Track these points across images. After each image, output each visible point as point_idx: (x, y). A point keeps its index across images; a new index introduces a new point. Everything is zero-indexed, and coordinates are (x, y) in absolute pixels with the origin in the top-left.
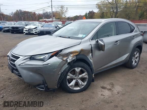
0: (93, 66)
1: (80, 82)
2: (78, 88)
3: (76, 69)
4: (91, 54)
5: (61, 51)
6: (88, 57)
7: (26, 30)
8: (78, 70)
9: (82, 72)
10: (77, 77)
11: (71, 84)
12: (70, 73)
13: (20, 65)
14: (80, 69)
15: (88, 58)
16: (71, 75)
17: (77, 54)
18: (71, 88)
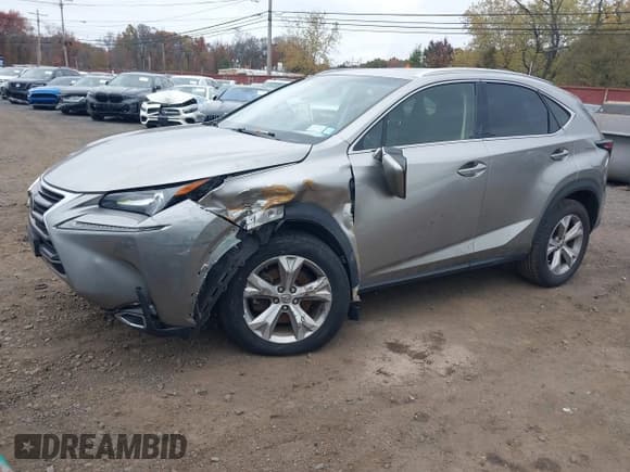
0: (357, 256)
1: (299, 314)
2: (290, 339)
3: (283, 260)
4: (348, 207)
5: (220, 180)
6: (335, 216)
7: (150, 111)
8: (290, 264)
9: (307, 275)
10: (287, 292)
11: (260, 319)
12: (260, 275)
13: (62, 226)
14: (300, 260)
15: (335, 221)
16: (262, 283)
17: (285, 199)
18: (259, 334)
